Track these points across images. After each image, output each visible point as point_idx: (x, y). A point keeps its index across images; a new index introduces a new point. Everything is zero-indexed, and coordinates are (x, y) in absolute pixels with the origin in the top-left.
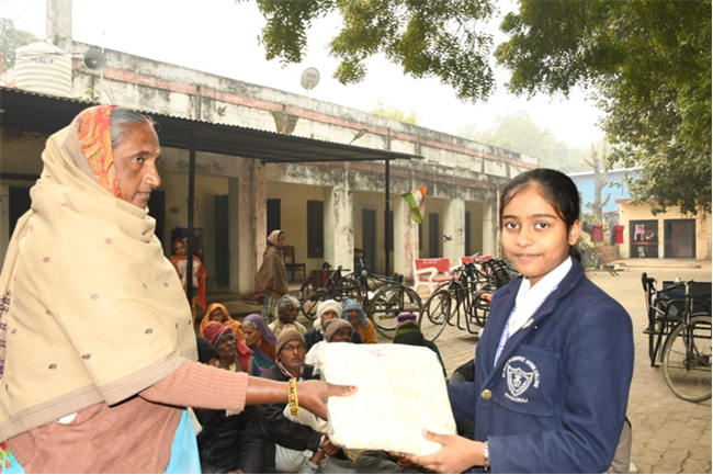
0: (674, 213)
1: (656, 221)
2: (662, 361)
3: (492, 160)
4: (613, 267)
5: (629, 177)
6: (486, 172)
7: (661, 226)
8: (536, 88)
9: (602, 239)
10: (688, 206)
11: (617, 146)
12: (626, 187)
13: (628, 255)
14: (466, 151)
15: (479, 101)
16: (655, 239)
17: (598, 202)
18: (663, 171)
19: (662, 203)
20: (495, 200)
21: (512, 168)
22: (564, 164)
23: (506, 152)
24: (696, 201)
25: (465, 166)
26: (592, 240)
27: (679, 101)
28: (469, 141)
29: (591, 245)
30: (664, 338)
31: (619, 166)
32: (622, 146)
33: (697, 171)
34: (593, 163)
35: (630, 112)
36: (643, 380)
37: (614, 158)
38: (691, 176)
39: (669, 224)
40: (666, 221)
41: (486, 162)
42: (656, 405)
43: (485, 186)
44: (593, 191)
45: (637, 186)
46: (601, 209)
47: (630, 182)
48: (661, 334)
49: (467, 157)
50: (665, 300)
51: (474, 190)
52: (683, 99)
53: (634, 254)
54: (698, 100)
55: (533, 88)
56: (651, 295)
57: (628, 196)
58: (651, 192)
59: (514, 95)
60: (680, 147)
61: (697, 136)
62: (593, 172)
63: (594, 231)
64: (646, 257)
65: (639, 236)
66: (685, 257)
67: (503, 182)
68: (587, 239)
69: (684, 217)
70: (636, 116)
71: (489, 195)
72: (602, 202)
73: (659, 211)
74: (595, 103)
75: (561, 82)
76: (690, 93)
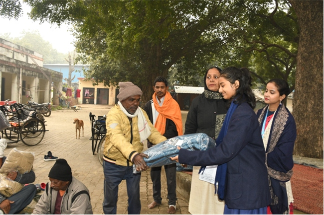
0: (101, 86)
1: (94, 88)
2: (98, 152)
3: (19, 53)
4: (75, 108)
5: (84, 68)
6: (15, 58)
7: (96, 91)
8: (44, 19)
9: (71, 95)
10: (107, 83)
11: (80, 54)
12: (82, 72)
13: (82, 102)
14: (4, 46)
15: (13, 18)
16: (93, 96)
17: (70, 78)
18: (98, 67)
19: (97, 81)
20: (19, 73)
21: (29, 58)
22: (55, 60)
23: (26, 49)
24: (110, 81)
25: (3, 54)
26: (66, 95)
27: (107, 39)
28: (6, 41)
29: (66, 97)
30: (99, 141)
31: (80, 63)
32: (82, 54)
33: (111, 69)
34: (68, 60)
35: (87, 40)
36: (89, 161)
37: (78, 59)
38: (108, 70)
39: (99, 90)
40: (98, 89)
41: (15, 53)
42: (95, 173)
43: (14, 65)
44: (68, 73)
45: (87, 73)
46: (71, 82)
47: (84, 71)
48: (97, 140)
49: (4, 49)
50: (99, 125)
51: (7, 67)
52: (109, 38)
53: (84, 102)
54: (115, 39)
55: (42, 18)
56: (93, 122)
57: (83, 77)
58: (93, 76)
59: (32, 20)
60: (105, 58)
61: (113, 54)
62: (68, 65)
63: (68, 91)
64: (89, 103)
65: (87, 94)
66: (104, 104)
67: (24, 64)
68: (64, 95)
69: (105, 87)
70: (89, 42)
71: (16, 70)
72: (72, 78)
73: (96, 84)
74: (72, 33)
75: (57, 19)
76: (111, 36)
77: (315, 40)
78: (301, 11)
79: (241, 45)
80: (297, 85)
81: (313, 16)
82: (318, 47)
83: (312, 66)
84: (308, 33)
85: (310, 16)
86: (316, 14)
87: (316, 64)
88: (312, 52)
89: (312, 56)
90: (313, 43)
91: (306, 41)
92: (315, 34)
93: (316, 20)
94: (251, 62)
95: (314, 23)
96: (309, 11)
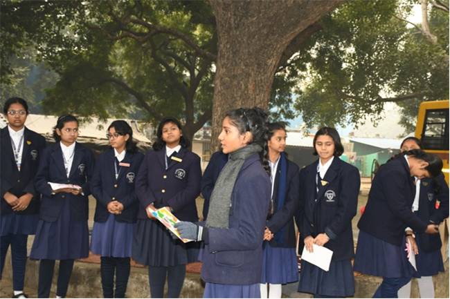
77: (239, 59)
78: (221, 11)
79: (92, 15)
80: (216, 125)
81: (236, 22)
82: (243, 70)
83: (235, 98)
84: (229, 48)
85: (232, 20)
86: (241, 20)
87: (240, 93)
88: (235, 77)
89: (235, 83)
90: (236, 62)
91: (228, 59)
92: (238, 51)
93: (240, 29)
94: (115, 56)
95: (238, 33)
96: (231, 14)
